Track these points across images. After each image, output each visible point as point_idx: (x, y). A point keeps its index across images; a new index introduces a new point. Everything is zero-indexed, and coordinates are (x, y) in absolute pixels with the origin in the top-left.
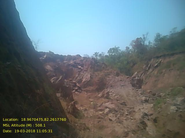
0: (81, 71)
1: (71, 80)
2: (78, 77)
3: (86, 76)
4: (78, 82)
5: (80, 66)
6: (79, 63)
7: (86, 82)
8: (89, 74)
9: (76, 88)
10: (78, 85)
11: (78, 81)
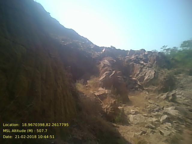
0: (143, 67)
1: (131, 77)
2: (139, 73)
3: (149, 74)
4: (138, 80)
5: (142, 61)
6: (141, 58)
7: (149, 80)
8: (153, 71)
9: (137, 87)
10: (138, 83)
11: (139, 78)
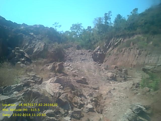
0: (32, 39)
1: (17, 49)
2: (28, 45)
3: (39, 46)
4: (27, 52)
5: (32, 32)
7: (38, 53)
8: (43, 43)
9: (23, 59)
10: (26, 55)
11: (27, 50)
